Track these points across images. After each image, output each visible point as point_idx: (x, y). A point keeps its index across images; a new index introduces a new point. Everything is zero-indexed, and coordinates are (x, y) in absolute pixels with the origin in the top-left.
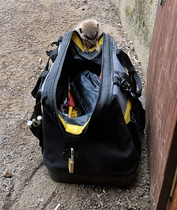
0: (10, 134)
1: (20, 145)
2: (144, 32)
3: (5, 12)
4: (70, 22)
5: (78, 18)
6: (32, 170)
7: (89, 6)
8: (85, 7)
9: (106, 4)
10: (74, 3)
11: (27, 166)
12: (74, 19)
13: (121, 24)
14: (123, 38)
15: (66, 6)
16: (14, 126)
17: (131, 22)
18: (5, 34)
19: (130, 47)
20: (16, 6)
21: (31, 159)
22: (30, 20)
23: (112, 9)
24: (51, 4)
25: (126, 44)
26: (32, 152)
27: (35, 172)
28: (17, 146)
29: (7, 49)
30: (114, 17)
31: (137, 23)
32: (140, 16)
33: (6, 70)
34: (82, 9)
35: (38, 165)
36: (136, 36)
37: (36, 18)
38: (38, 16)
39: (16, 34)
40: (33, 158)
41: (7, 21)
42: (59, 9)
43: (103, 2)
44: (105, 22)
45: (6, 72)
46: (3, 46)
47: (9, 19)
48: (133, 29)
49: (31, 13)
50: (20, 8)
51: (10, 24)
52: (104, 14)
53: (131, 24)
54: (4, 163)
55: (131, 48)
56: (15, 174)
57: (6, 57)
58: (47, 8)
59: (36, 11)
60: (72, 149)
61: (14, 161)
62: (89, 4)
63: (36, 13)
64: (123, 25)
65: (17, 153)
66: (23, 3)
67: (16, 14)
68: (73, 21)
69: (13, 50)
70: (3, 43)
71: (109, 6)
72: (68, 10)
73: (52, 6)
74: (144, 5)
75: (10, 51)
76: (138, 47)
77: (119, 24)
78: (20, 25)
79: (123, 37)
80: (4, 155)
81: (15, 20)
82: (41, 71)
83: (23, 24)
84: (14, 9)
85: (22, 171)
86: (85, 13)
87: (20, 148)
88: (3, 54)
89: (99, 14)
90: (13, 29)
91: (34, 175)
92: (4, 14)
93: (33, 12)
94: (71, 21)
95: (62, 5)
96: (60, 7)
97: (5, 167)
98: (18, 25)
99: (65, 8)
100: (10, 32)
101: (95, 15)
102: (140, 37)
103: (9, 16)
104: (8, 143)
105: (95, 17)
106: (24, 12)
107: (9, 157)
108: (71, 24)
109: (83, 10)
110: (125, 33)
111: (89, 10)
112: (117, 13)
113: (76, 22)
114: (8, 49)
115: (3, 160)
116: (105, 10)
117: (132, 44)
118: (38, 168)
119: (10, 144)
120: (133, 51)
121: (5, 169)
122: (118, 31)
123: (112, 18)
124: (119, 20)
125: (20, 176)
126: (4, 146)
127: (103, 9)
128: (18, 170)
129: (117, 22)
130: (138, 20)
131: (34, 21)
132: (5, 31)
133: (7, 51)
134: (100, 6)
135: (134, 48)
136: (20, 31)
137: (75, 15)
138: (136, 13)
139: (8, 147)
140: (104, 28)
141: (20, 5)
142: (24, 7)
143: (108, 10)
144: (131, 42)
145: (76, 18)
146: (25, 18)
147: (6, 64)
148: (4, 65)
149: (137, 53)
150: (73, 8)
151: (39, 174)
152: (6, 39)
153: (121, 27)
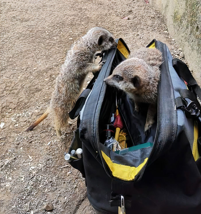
0: (53, 154)
1: (64, 168)
2: (197, 37)
3: (54, 25)
4: (115, 32)
5: (124, 28)
6: (76, 203)
7: (134, 15)
8: (131, 16)
9: (151, 12)
10: (119, 13)
11: (71, 196)
12: (120, 29)
13: (167, 31)
14: (171, 46)
15: (111, 17)
16: (58, 145)
17: (180, 28)
18: (54, 47)
19: (180, 54)
20: (64, 19)
21: (75, 187)
22: (77, 32)
23: (158, 17)
24: (97, 16)
25: (175, 51)
26: (76, 178)
27: (79, 205)
28: (60, 170)
29: (54, 61)
30: (160, 24)
31: (187, 28)
32: (192, 20)
33: (53, 83)
34: (127, 19)
35: (82, 196)
36: (187, 42)
37: (83, 30)
38: (84, 28)
39: (64, 46)
40: (77, 187)
41: (56, 34)
42: (104, 20)
43: (148, 11)
44: (151, 30)
45: (53, 85)
46: (51, 59)
47: (57, 32)
48: (183, 35)
49: (78, 25)
50: (67, 21)
51: (58, 37)
52: (149, 22)
53: (180, 30)
54: (46, 191)
55: (180, 56)
56: (57, 206)
57: (54, 70)
58: (93, 20)
59: (83, 23)
60: (122, 197)
61: (56, 189)
62: (134, 13)
63: (83, 25)
64: (170, 32)
65: (61, 178)
66: (71, 16)
67: (64, 27)
68: (119, 31)
69: (60, 63)
70: (51, 56)
71: (155, 14)
72: (113, 21)
73: (98, 17)
74: (198, 6)
75: (57, 64)
76: (190, 55)
77: (166, 32)
78: (68, 38)
79: (171, 44)
80: (46, 181)
81: (63, 33)
82: (87, 83)
83: (70, 36)
84: (62, 22)
85: (65, 203)
86: (131, 23)
87: (63, 172)
88: (51, 66)
89: (145, 23)
90: (61, 42)
91: (78, 209)
92: (53, 27)
93: (80, 25)
94: (117, 31)
95: (108, 17)
96: (105, 18)
97: (46, 197)
98: (66, 37)
99: (110, 19)
100: (58, 45)
101: (140, 24)
102: (191, 44)
103: (57, 30)
104: (52, 165)
105: (140, 26)
106: (71, 25)
107: (51, 183)
108: (117, 34)
109: (129, 19)
110: (173, 40)
111: (134, 20)
112: (163, 20)
113: (122, 31)
114: (56, 61)
115: (44, 187)
116: (150, 18)
117: (182, 51)
118: (83, 200)
119: (53, 167)
120: (183, 59)
121: (46, 199)
122: (165, 38)
123: (158, 25)
124: (166, 27)
125: (62, 210)
126: (47, 169)
127: (149, 17)
128: (61, 201)
129: (163, 29)
130: (190, 24)
131: (81, 33)
132: (54, 44)
133: (54, 64)
134: (145, 14)
135: (184, 56)
136: (68, 43)
137: (120, 25)
138: (186, 17)
139: (51, 170)
140: (150, 36)
141: (67, 18)
142: (72, 20)
143: (154, 18)
144: (180, 49)
145: (122, 28)
146: (72, 31)
147: (53, 76)
148: (51, 77)
149: (188, 60)
150: (118, 18)
151: (84, 208)
152: (54, 52)
153: (168, 34)
